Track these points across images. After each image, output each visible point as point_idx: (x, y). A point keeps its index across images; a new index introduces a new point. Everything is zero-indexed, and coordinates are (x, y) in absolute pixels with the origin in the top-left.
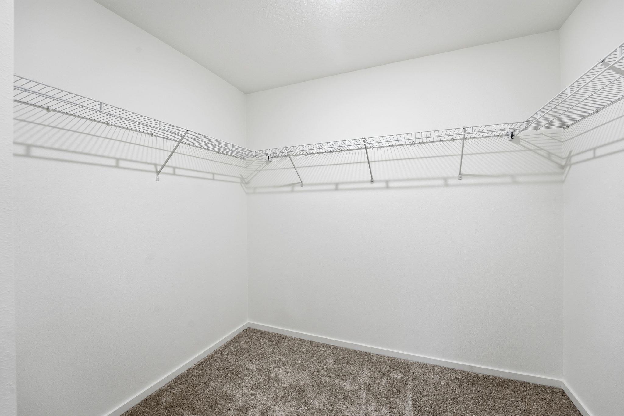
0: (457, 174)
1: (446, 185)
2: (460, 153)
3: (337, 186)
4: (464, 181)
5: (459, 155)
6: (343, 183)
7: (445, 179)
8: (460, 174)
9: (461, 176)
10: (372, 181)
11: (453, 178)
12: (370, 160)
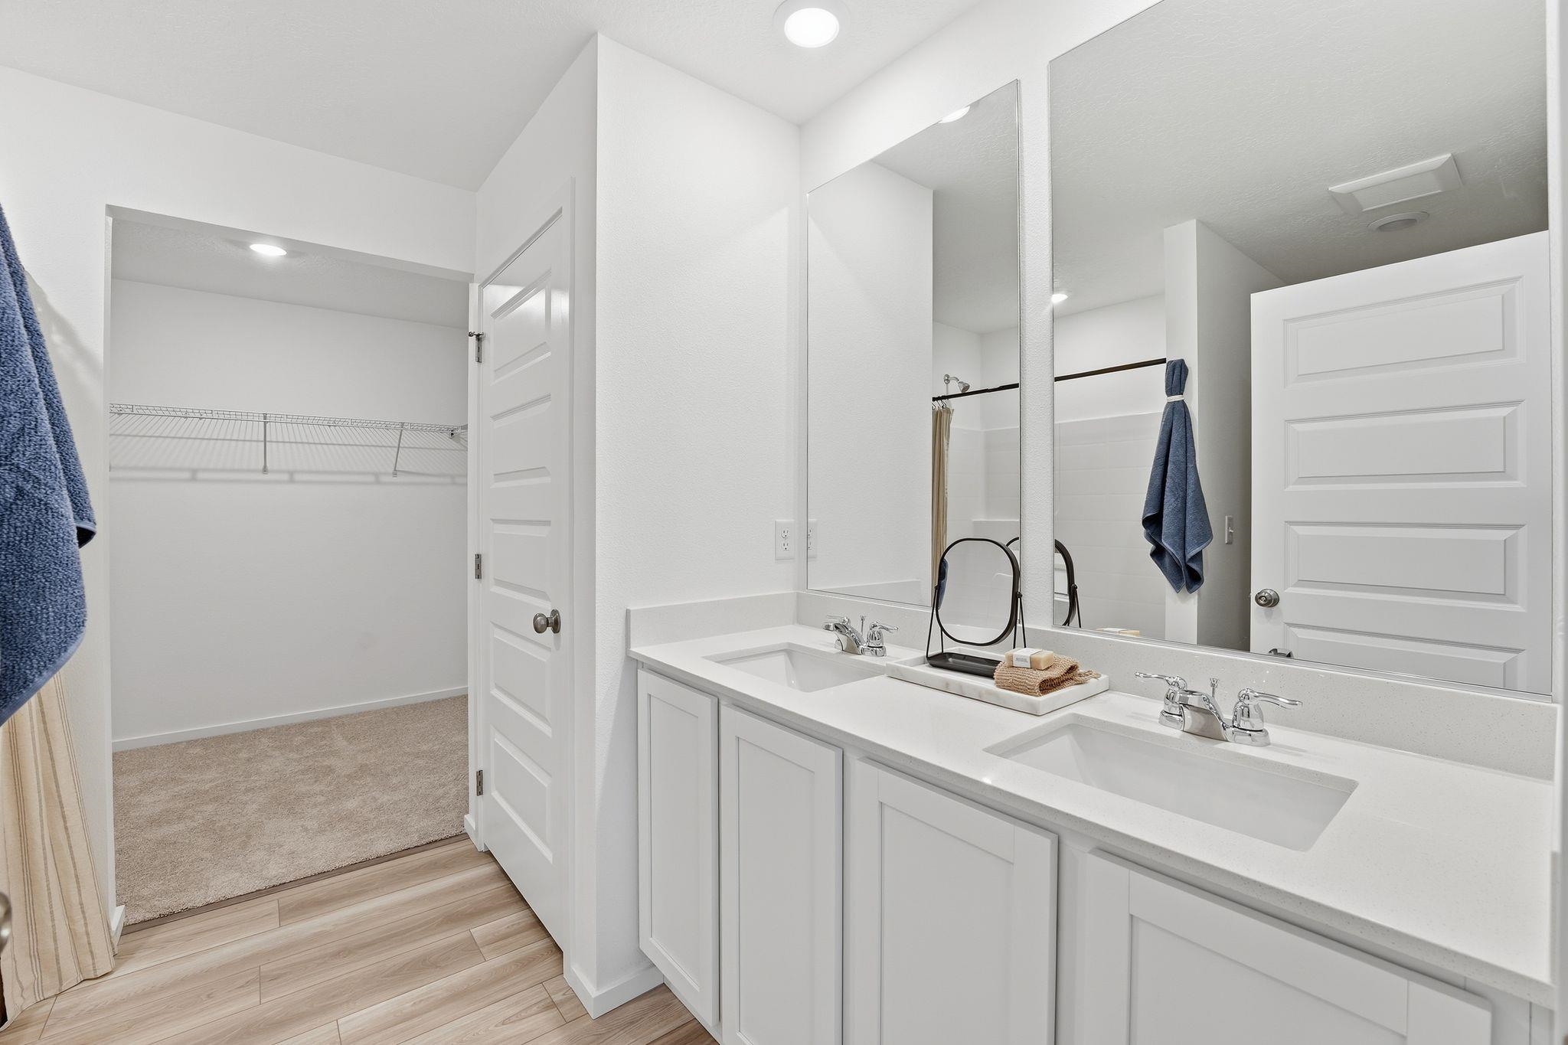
0: (391, 470)
1: (378, 482)
2: (397, 445)
3: (194, 476)
4: (400, 479)
5: (395, 447)
6: (205, 470)
7: (377, 475)
8: (395, 470)
9: (395, 473)
10: (265, 470)
11: (385, 474)
12: (267, 439)
